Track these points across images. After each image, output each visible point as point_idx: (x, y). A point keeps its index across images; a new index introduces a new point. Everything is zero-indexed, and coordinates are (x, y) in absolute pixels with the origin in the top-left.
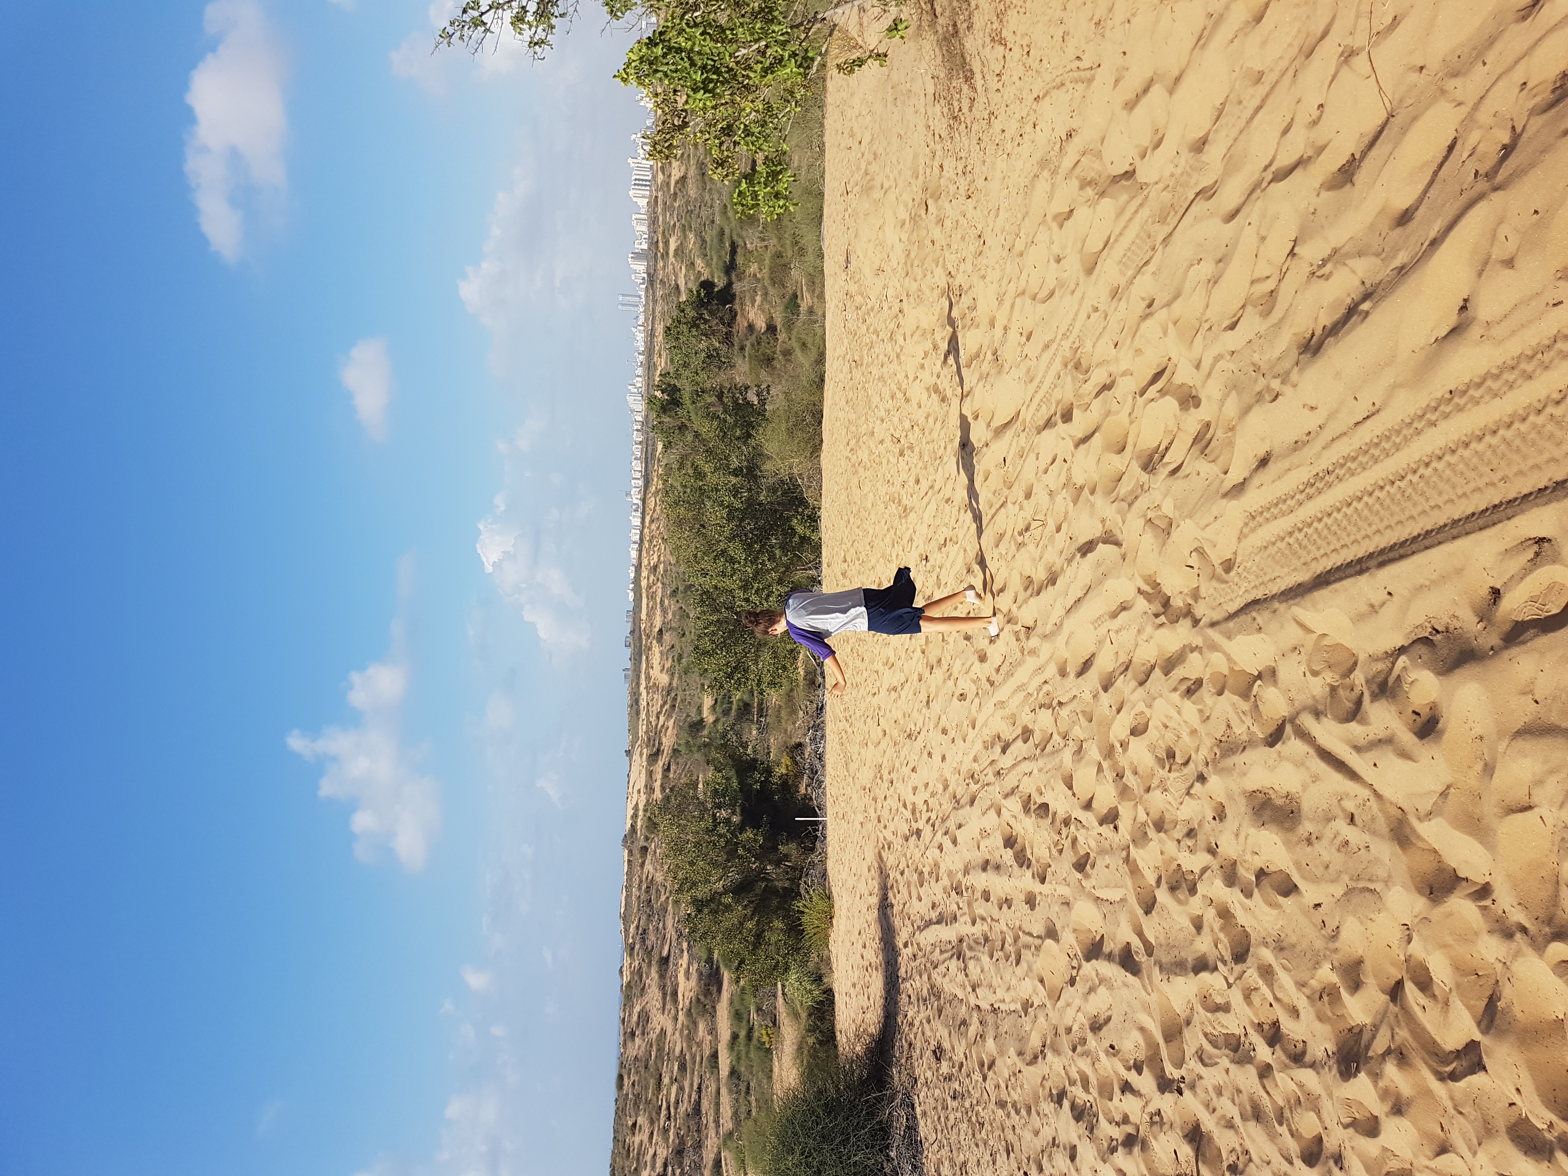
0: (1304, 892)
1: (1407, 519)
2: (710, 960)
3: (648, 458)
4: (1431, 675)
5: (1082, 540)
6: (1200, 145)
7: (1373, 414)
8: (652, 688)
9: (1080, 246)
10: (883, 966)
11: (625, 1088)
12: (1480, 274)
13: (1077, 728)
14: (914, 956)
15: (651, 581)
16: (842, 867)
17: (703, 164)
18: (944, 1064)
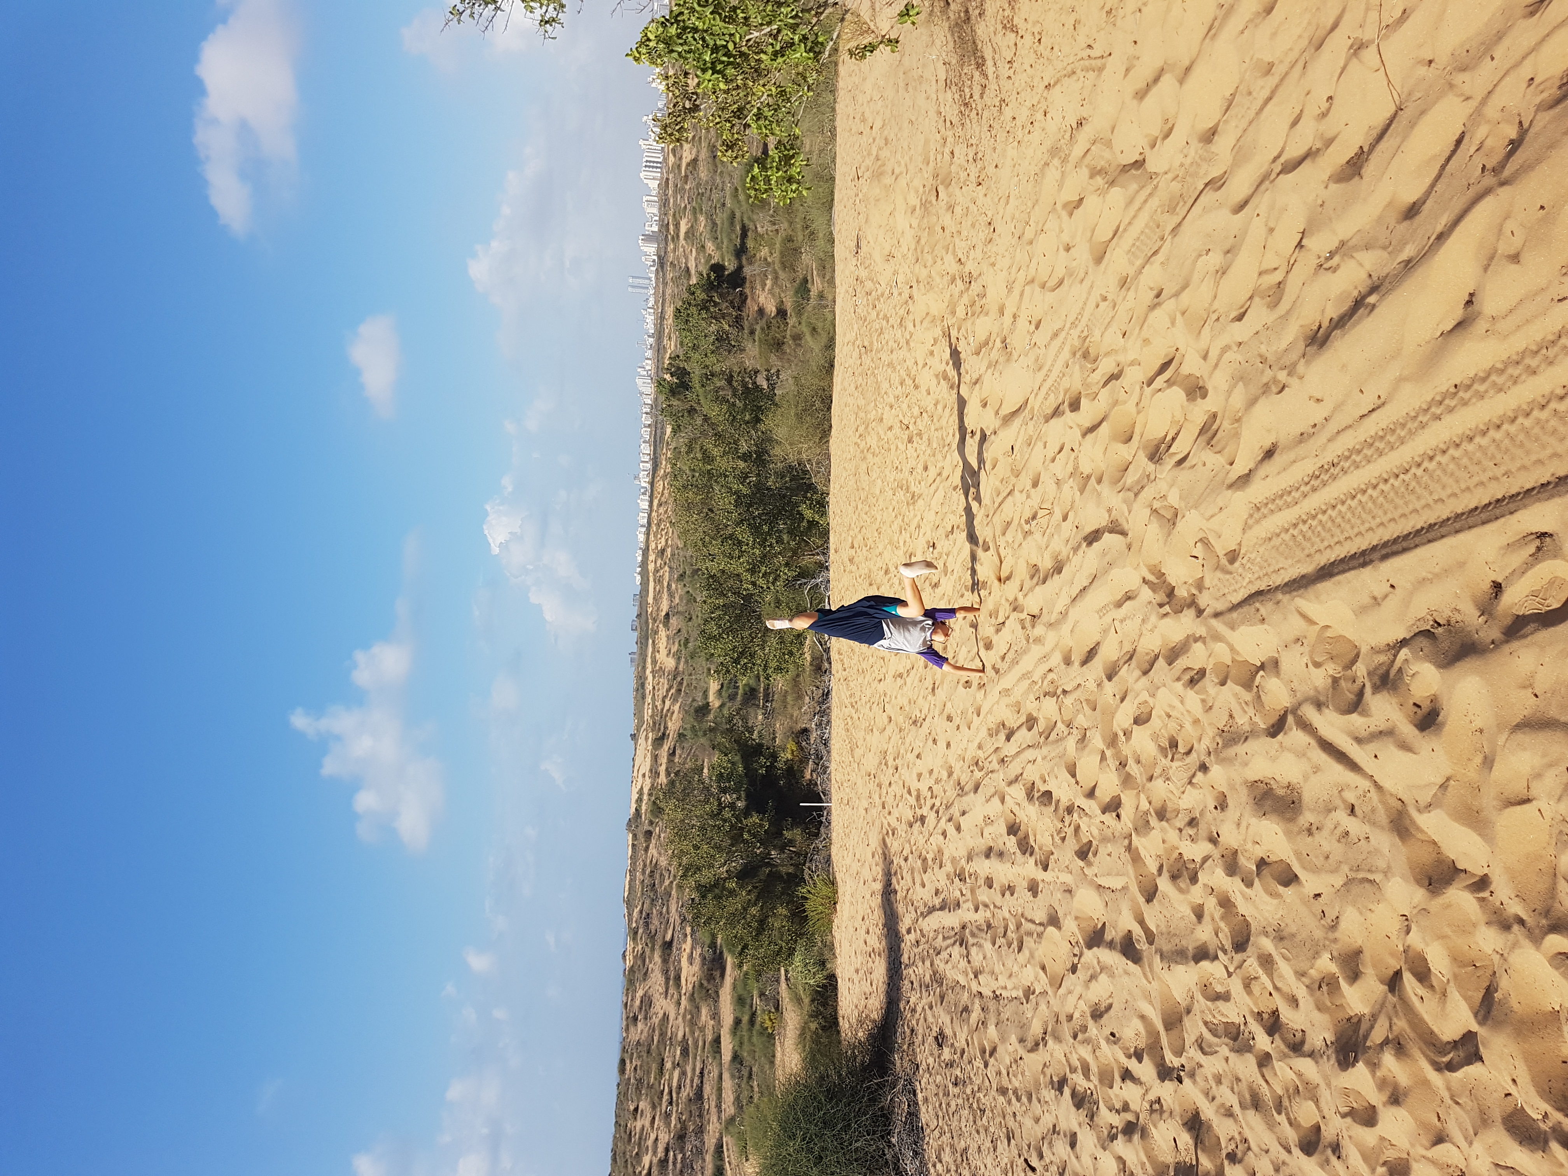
0: (1304, 882)
1: (1411, 513)
2: (713, 945)
3: (657, 442)
4: (1432, 667)
5: (1089, 529)
6: (1210, 136)
7: (1379, 407)
8: (658, 672)
9: (1089, 234)
10: (886, 952)
11: (627, 1072)
12: (1486, 269)
13: (1081, 716)
14: (917, 942)
15: (658, 565)
16: (846, 852)
17: (714, 146)
18: (946, 1051)
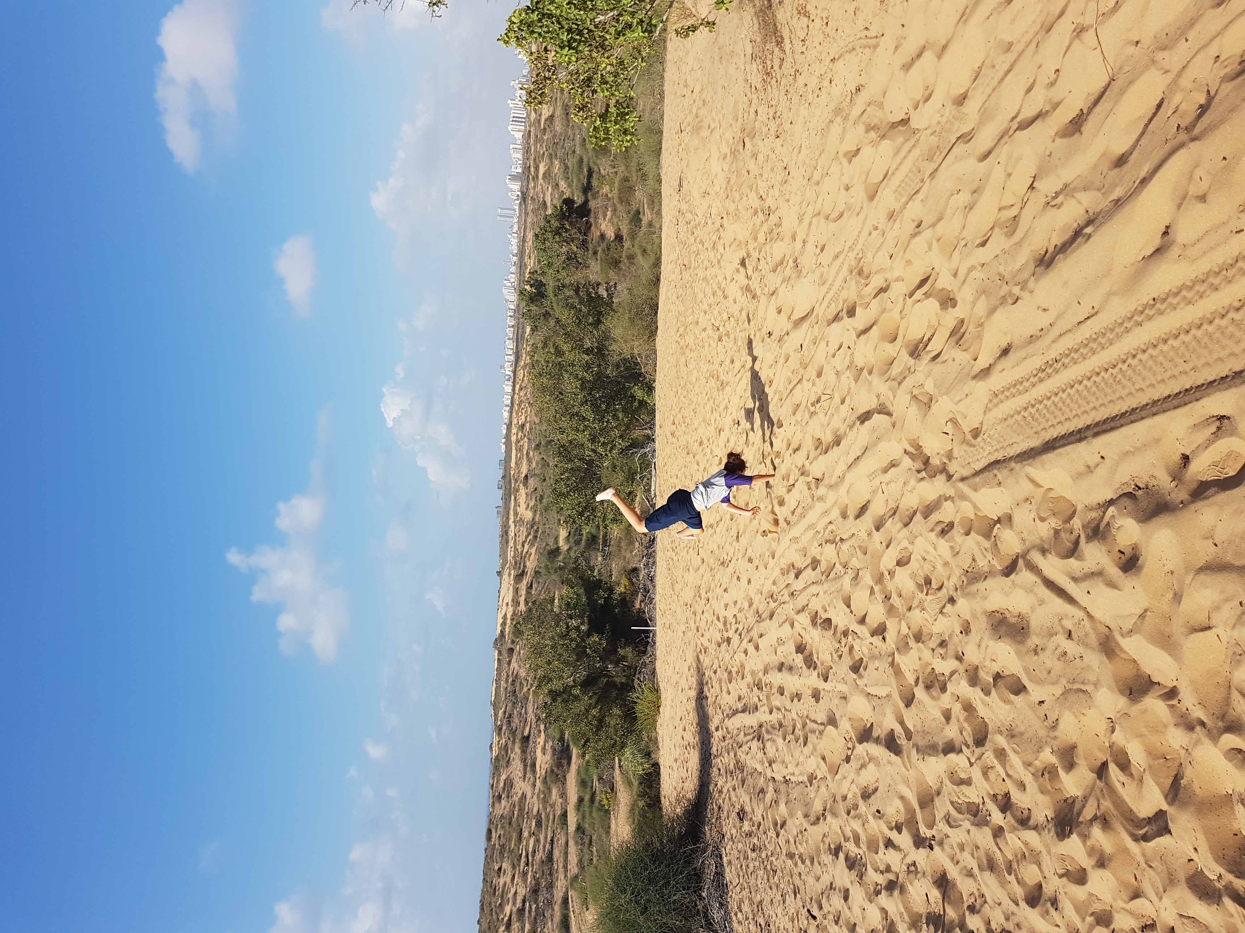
0: (1031, 691)
1: (1117, 399)
2: (562, 739)
3: (519, 339)
4: (1134, 522)
5: (862, 410)
6: (961, 100)
7: (1093, 316)
8: (519, 522)
9: (864, 177)
10: (699, 745)
11: (493, 839)
12: (1179, 207)
13: (854, 559)
14: (724, 738)
15: (519, 437)
16: (668, 666)
17: (567, 106)
18: (746, 823)
